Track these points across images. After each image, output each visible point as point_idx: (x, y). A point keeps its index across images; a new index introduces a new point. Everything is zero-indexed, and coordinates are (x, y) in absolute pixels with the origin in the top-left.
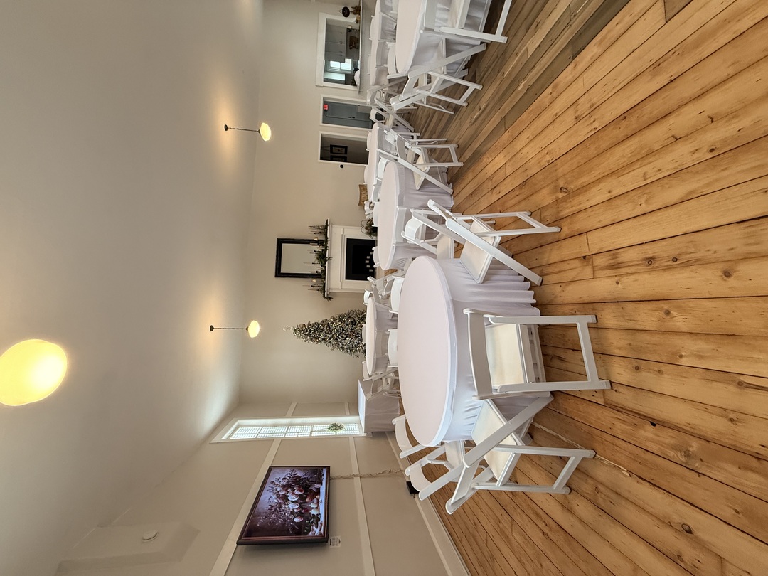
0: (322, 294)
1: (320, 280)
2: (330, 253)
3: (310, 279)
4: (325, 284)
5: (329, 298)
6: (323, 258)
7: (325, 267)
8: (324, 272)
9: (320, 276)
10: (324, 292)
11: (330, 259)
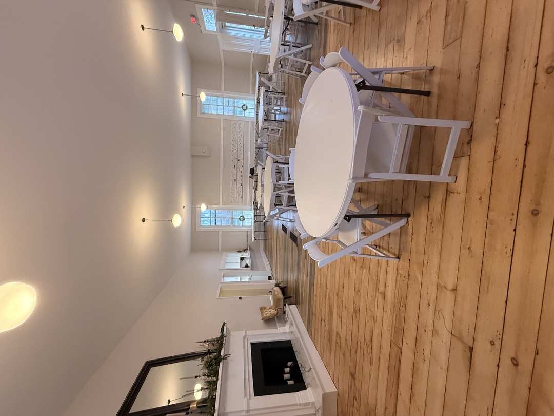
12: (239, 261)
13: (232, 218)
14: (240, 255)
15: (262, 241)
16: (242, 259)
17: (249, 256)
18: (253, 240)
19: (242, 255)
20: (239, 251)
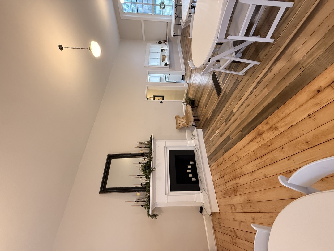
0: (146, 212)
1: (144, 193)
2: (154, 164)
3: (134, 193)
4: (149, 197)
5: (154, 216)
6: (147, 169)
7: (149, 178)
8: (148, 184)
9: (145, 188)
10: (149, 208)
11: (154, 169)
12: (160, 51)
13: (153, 5)
14: (160, 46)
15: (179, 38)
16: (162, 50)
17: (168, 49)
18: (172, 36)
19: (162, 47)
20: (160, 43)
